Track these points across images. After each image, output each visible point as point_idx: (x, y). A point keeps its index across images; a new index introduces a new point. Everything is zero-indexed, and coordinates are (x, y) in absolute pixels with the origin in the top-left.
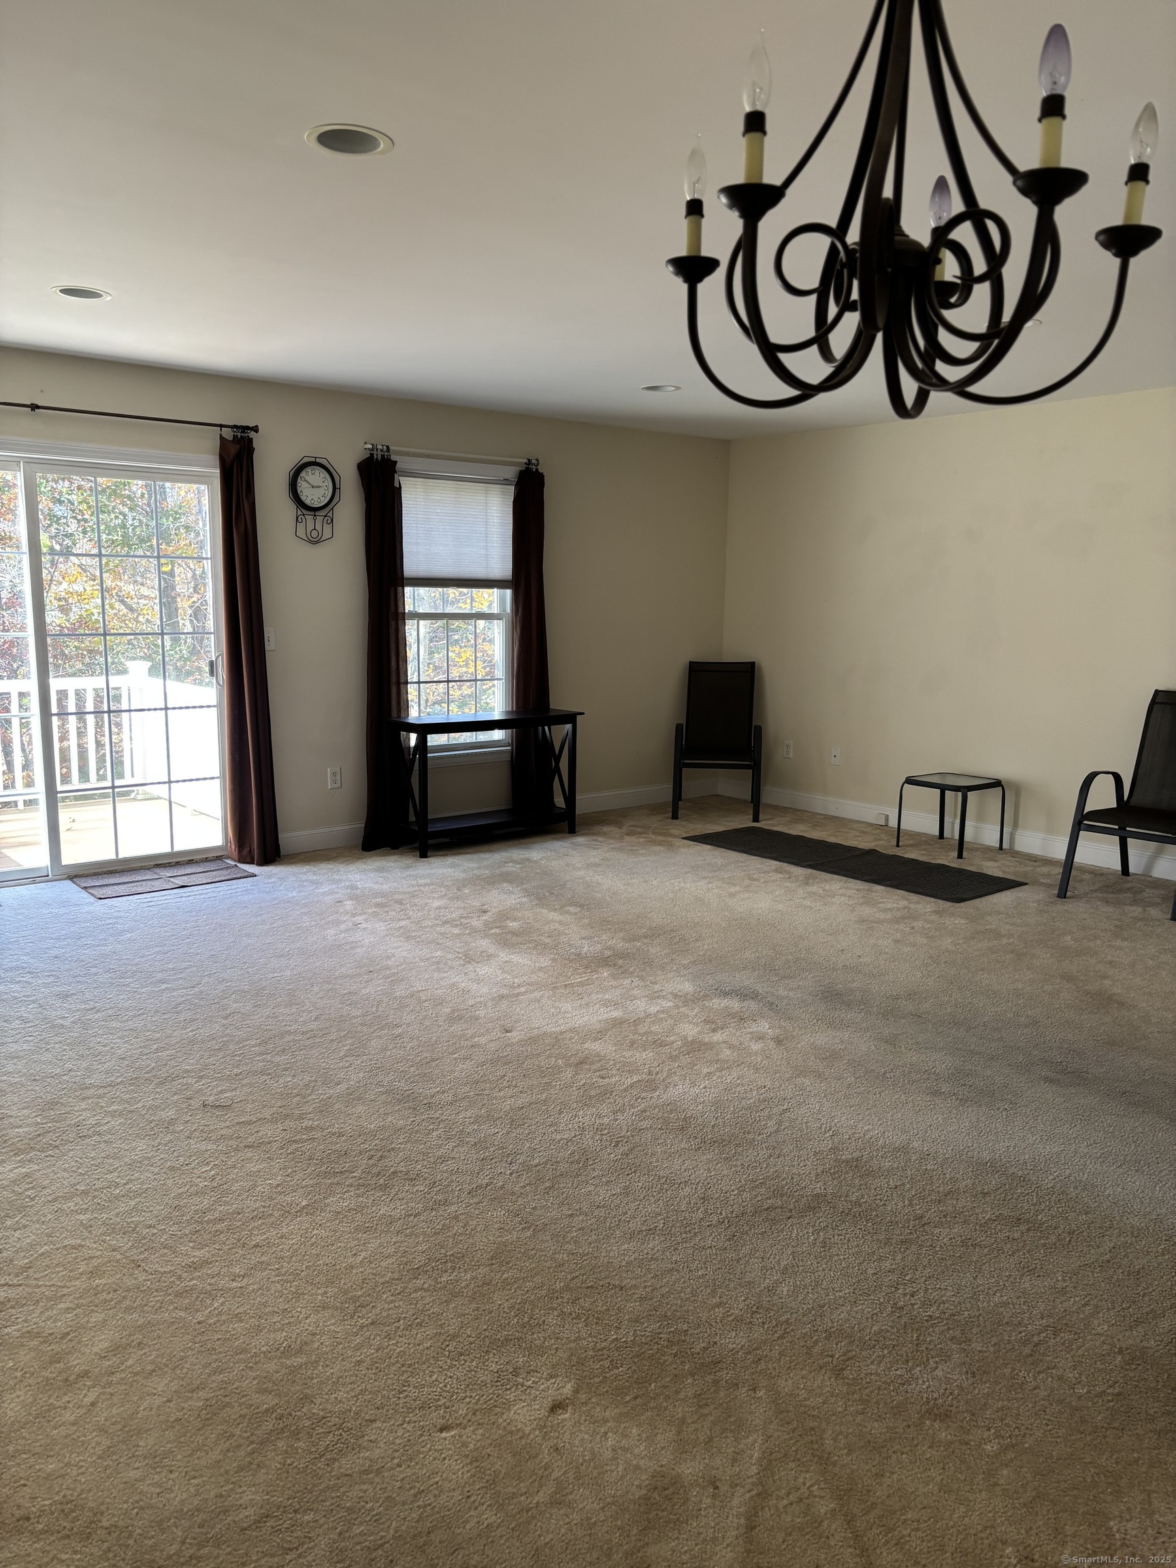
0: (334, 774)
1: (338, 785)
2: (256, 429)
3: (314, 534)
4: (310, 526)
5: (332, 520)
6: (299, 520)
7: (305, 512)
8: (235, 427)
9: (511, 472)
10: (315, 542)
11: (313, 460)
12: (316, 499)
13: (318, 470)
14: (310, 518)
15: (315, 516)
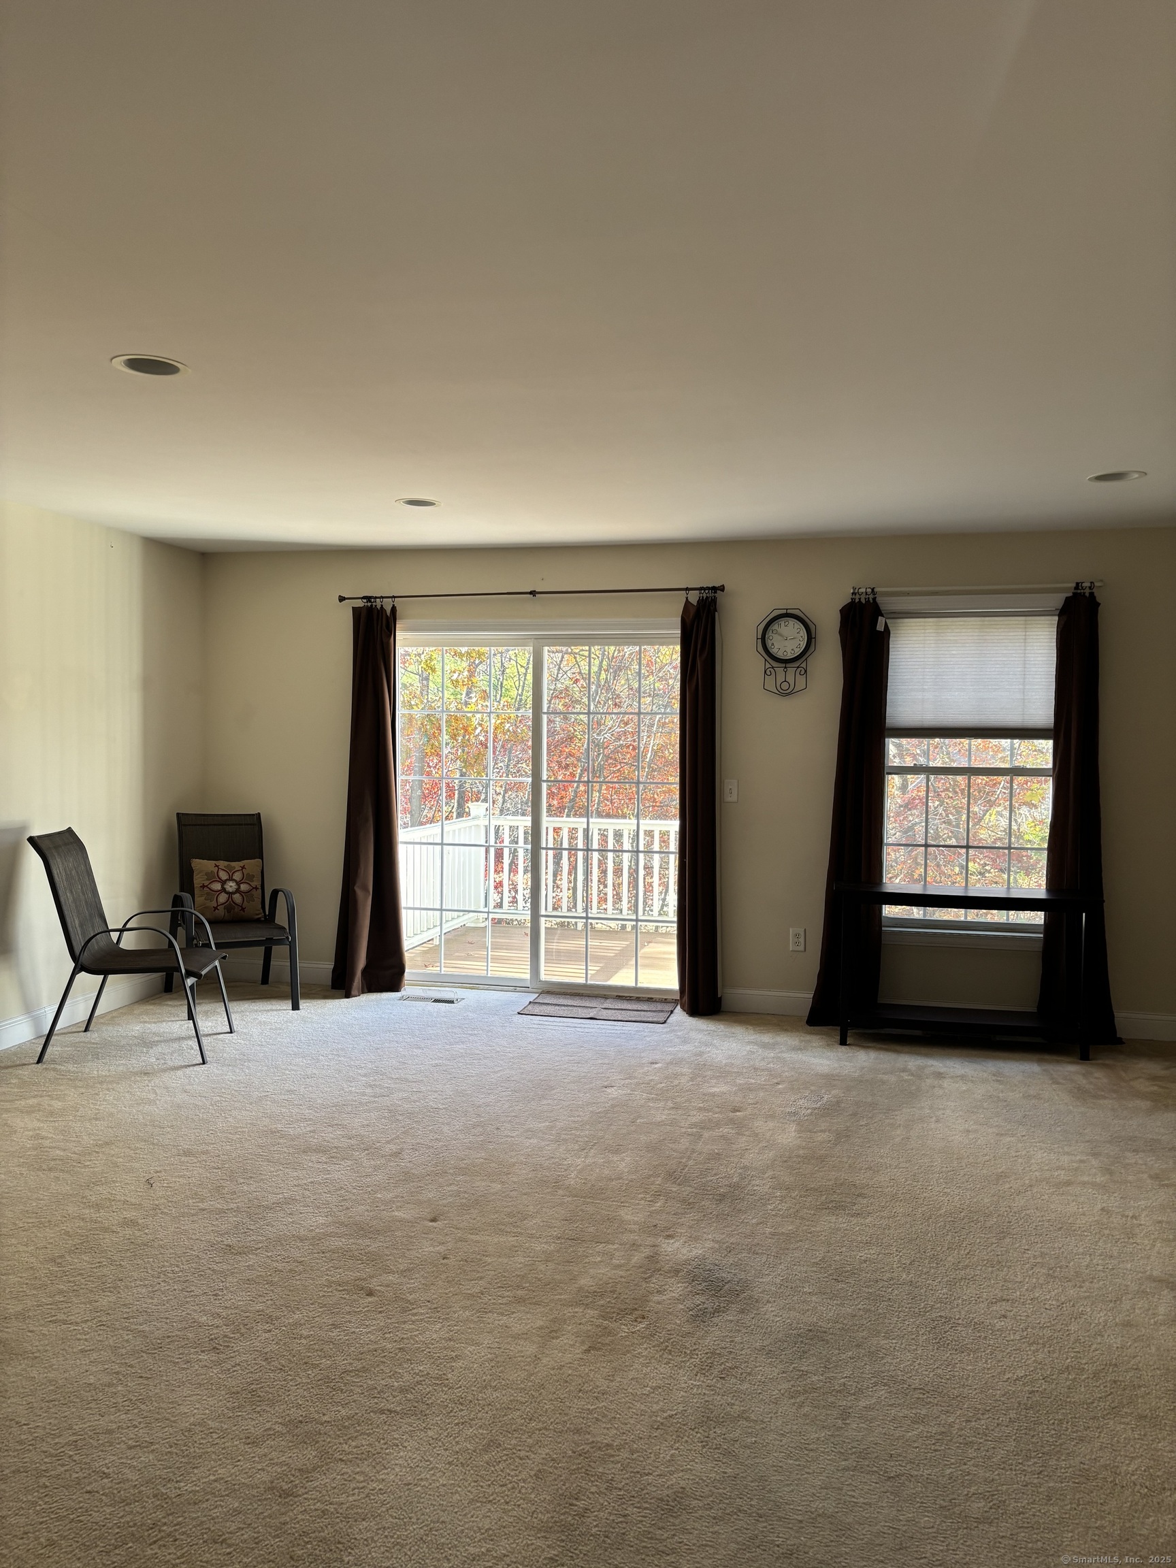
0: (797, 936)
1: (801, 948)
2: (722, 588)
3: (785, 686)
4: (780, 678)
5: (806, 671)
6: (768, 673)
7: (775, 664)
8: (701, 589)
9: (1058, 600)
10: (786, 694)
11: (785, 611)
12: (789, 651)
13: (792, 622)
14: (780, 671)
15: (786, 667)
